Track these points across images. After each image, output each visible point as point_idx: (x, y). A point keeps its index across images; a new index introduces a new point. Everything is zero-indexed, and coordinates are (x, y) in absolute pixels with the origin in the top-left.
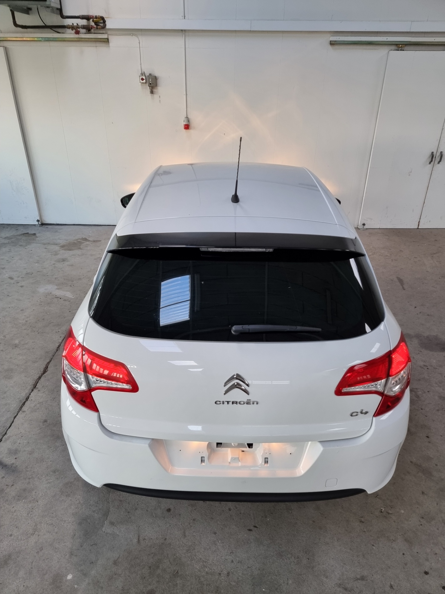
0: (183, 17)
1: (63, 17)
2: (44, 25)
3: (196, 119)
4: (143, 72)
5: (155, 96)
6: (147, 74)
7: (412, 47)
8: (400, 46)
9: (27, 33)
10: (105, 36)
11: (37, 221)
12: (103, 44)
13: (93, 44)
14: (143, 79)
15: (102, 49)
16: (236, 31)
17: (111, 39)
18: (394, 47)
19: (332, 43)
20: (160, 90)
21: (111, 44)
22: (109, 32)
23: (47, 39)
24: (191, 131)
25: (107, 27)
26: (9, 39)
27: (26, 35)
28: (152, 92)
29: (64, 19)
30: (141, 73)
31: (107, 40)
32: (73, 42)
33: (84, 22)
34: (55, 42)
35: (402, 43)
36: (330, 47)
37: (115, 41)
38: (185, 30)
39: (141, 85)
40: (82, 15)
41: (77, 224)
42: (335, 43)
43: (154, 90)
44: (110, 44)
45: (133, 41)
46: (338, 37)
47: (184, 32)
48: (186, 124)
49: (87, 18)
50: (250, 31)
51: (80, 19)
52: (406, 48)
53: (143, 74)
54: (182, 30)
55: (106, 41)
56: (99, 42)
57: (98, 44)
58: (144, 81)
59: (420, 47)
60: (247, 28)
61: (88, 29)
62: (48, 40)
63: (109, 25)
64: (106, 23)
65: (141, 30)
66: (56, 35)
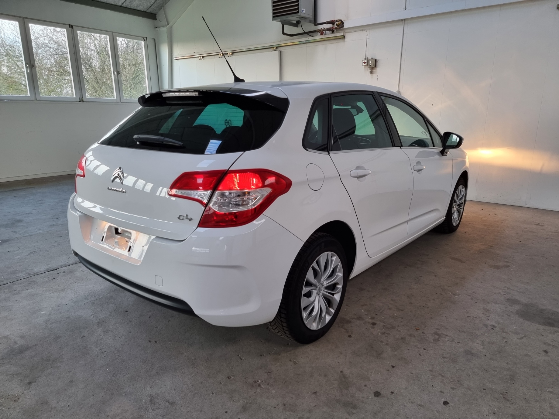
0: (404, 9)
1: (317, 25)
2: (304, 32)
3: (407, 92)
4: (367, 57)
5: (374, 75)
6: (369, 58)
9: (293, 39)
10: (342, 34)
12: (341, 40)
13: (335, 41)
14: (365, 63)
15: (340, 44)
16: (450, 12)
17: (347, 35)
19: (558, 7)
20: (378, 70)
21: (346, 40)
22: (346, 31)
23: (304, 42)
26: (283, 45)
27: (293, 41)
28: (371, 72)
30: (365, 58)
31: (343, 37)
33: (330, 26)
36: (557, 12)
37: (349, 37)
38: (405, 20)
39: (363, 67)
40: (328, 21)
43: (374, 71)
45: (362, 35)
49: (332, 23)
50: (464, 10)
51: (326, 24)
53: (367, 59)
54: (402, 20)
56: (338, 40)
57: (338, 41)
58: (366, 64)
60: (462, 8)
61: (332, 30)
62: (306, 43)
63: (346, 26)
64: (344, 24)
65: (370, 25)
66: (310, 38)
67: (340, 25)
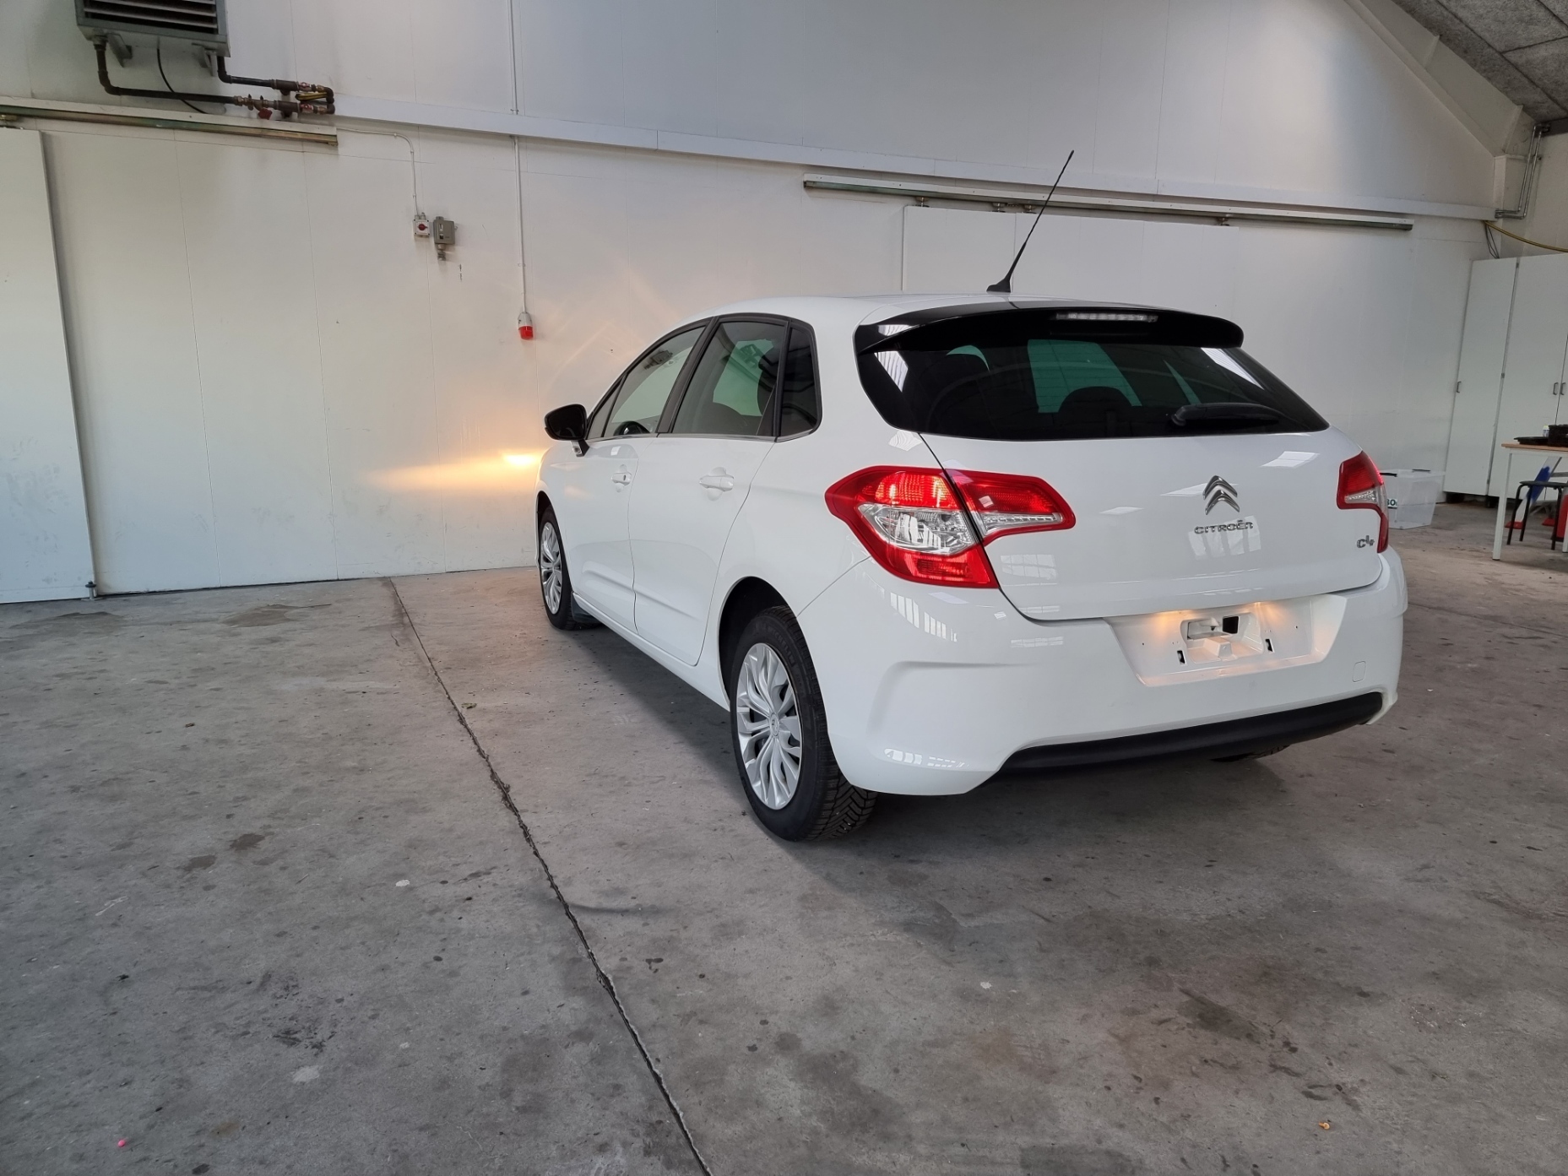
0: (514, 111)
1: (226, 79)
2: (168, 90)
3: (547, 317)
4: (423, 213)
5: (451, 265)
6: (432, 218)
7: (940, 203)
8: (922, 199)
10: (329, 132)
11: (87, 586)
12: (323, 149)
13: (298, 146)
14: (421, 227)
15: (318, 158)
16: (625, 148)
17: (342, 138)
18: (910, 201)
19: (808, 184)
20: (460, 252)
21: (341, 149)
22: (339, 124)
23: (171, 124)
24: (534, 343)
25: (337, 113)
28: (442, 256)
29: (228, 84)
30: (417, 213)
31: (333, 139)
32: (244, 137)
33: (273, 95)
34: (194, 133)
35: (924, 194)
36: (803, 192)
37: (350, 144)
38: (519, 137)
39: (416, 240)
40: (278, 80)
41: (214, 586)
42: (814, 185)
43: (447, 252)
44: (339, 149)
45: (394, 147)
46: (820, 176)
47: (516, 141)
48: (526, 325)
49: (285, 87)
50: (656, 151)
52: (930, 203)
53: (424, 217)
54: (512, 137)
55: (330, 142)
56: (312, 143)
57: (308, 147)
58: (426, 231)
59: (953, 204)
60: (651, 145)
61: (287, 111)
62: (176, 126)
63: (341, 107)
64: (335, 104)
65: (419, 127)
66: (197, 117)
67: (320, 102)
